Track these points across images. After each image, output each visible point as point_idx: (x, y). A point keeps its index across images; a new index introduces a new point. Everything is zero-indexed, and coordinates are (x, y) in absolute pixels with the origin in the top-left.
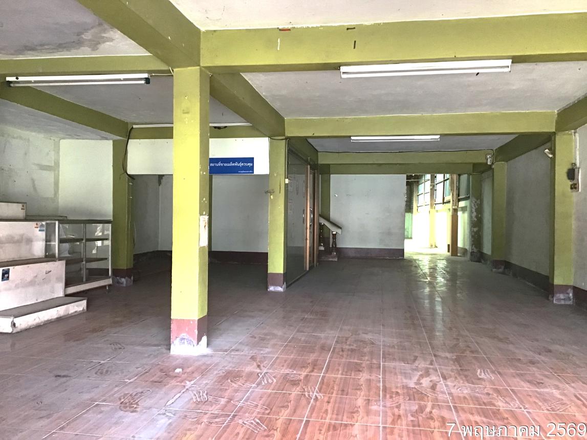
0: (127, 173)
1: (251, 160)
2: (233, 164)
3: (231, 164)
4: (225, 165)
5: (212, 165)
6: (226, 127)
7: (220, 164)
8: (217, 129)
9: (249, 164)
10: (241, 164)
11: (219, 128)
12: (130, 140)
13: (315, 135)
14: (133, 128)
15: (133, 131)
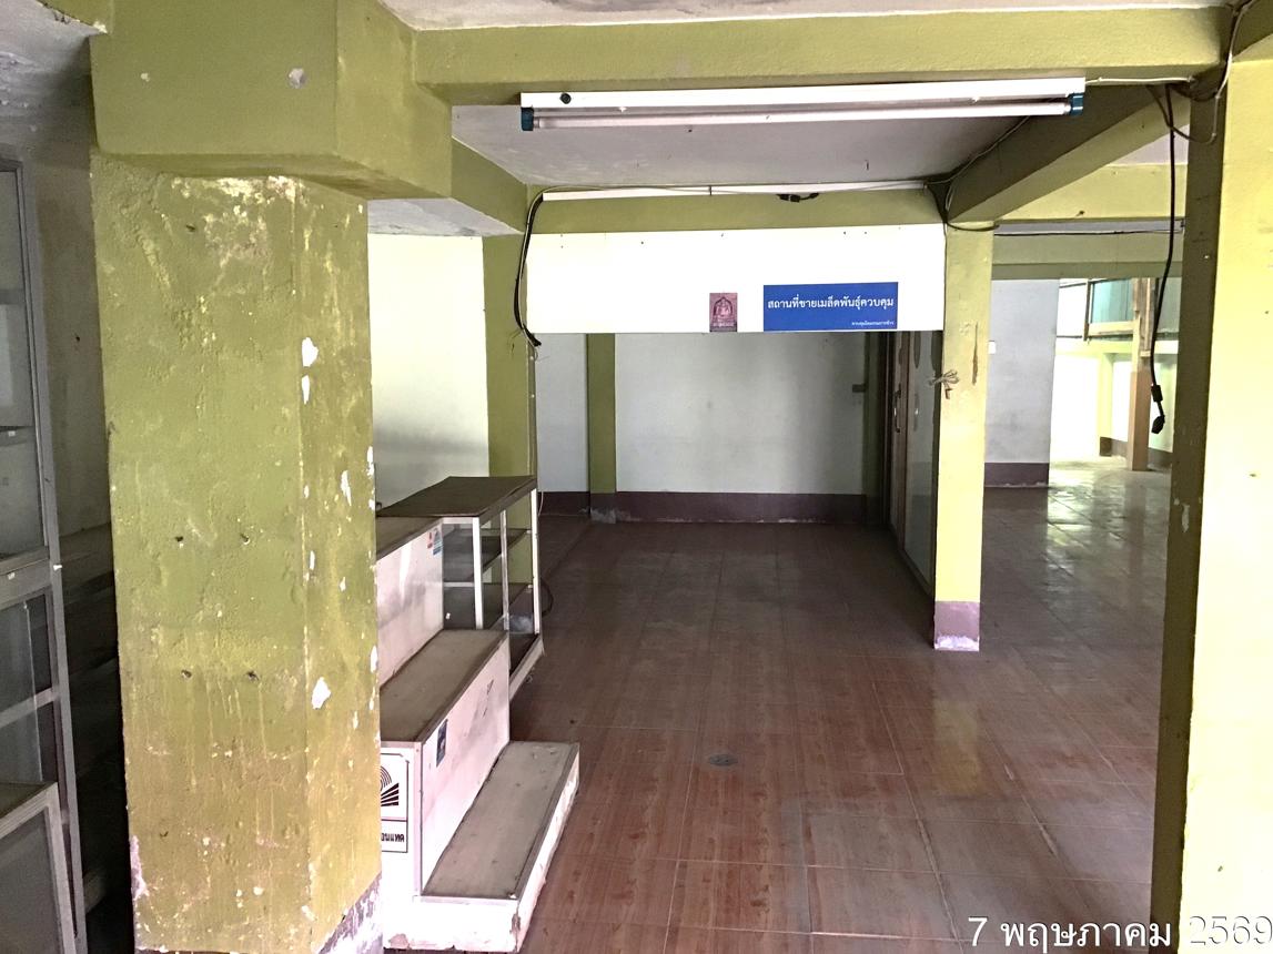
0: (527, 330)
1: (890, 290)
2: (837, 303)
3: (831, 303)
4: (813, 304)
5: (771, 304)
6: (814, 195)
7: (796, 302)
8: (789, 202)
9: (884, 301)
10: (860, 303)
11: (796, 198)
12: (533, 237)
13: (1085, 216)
14: (541, 199)
15: (541, 207)
